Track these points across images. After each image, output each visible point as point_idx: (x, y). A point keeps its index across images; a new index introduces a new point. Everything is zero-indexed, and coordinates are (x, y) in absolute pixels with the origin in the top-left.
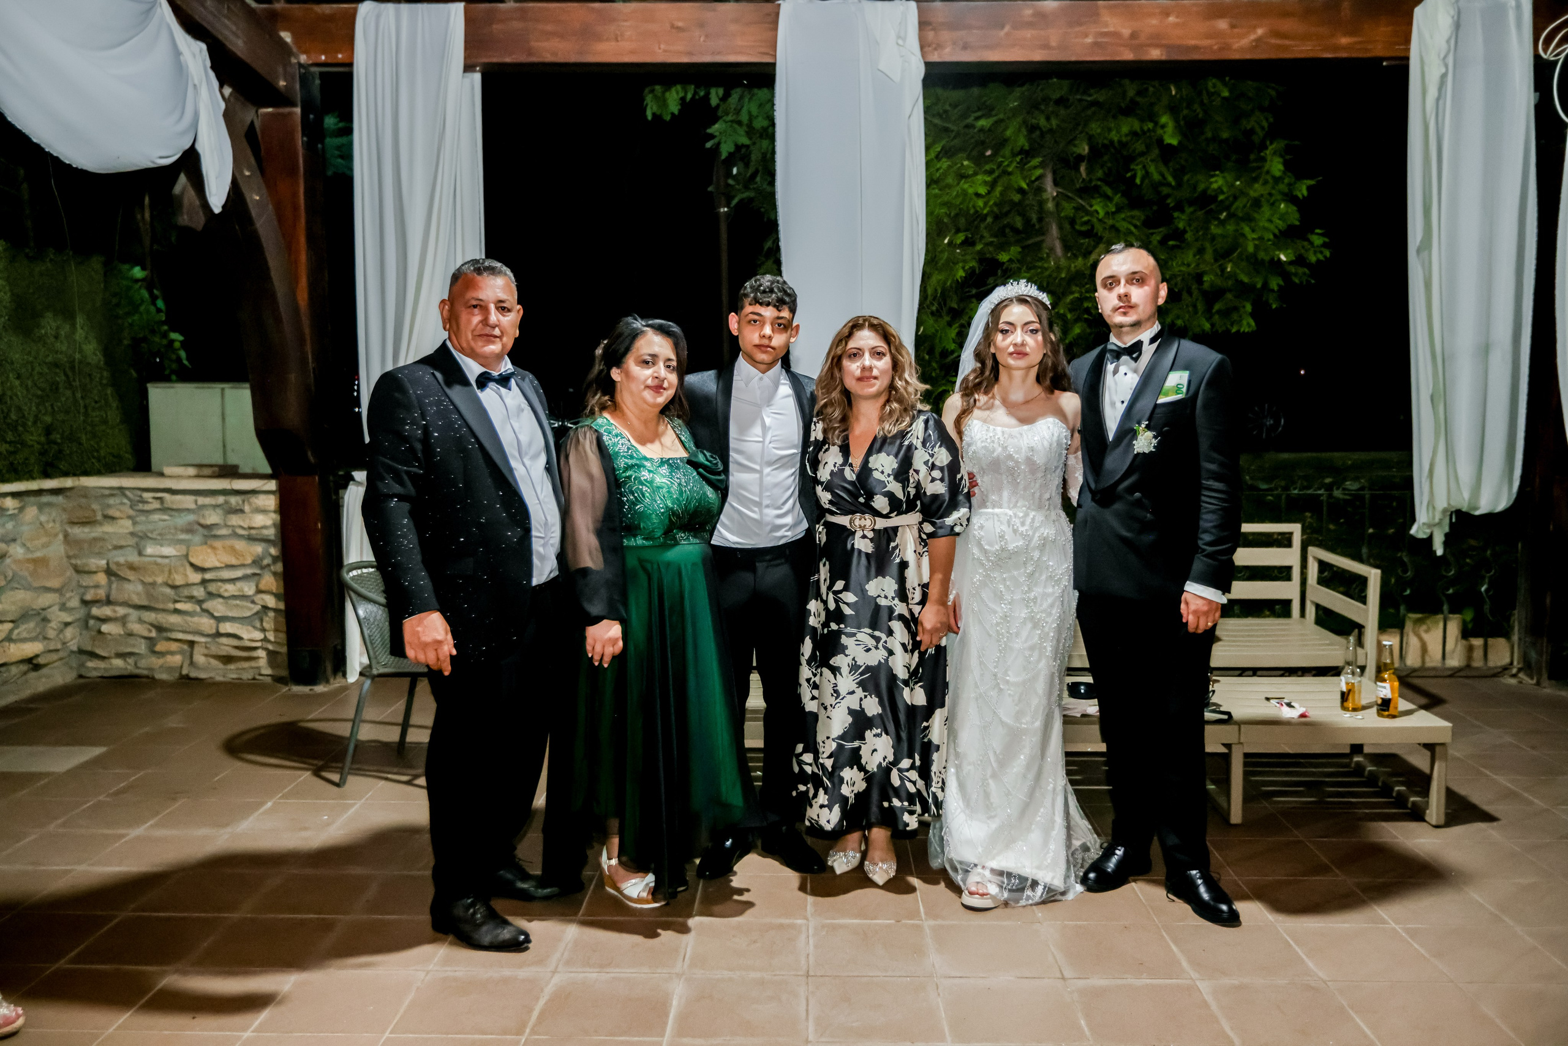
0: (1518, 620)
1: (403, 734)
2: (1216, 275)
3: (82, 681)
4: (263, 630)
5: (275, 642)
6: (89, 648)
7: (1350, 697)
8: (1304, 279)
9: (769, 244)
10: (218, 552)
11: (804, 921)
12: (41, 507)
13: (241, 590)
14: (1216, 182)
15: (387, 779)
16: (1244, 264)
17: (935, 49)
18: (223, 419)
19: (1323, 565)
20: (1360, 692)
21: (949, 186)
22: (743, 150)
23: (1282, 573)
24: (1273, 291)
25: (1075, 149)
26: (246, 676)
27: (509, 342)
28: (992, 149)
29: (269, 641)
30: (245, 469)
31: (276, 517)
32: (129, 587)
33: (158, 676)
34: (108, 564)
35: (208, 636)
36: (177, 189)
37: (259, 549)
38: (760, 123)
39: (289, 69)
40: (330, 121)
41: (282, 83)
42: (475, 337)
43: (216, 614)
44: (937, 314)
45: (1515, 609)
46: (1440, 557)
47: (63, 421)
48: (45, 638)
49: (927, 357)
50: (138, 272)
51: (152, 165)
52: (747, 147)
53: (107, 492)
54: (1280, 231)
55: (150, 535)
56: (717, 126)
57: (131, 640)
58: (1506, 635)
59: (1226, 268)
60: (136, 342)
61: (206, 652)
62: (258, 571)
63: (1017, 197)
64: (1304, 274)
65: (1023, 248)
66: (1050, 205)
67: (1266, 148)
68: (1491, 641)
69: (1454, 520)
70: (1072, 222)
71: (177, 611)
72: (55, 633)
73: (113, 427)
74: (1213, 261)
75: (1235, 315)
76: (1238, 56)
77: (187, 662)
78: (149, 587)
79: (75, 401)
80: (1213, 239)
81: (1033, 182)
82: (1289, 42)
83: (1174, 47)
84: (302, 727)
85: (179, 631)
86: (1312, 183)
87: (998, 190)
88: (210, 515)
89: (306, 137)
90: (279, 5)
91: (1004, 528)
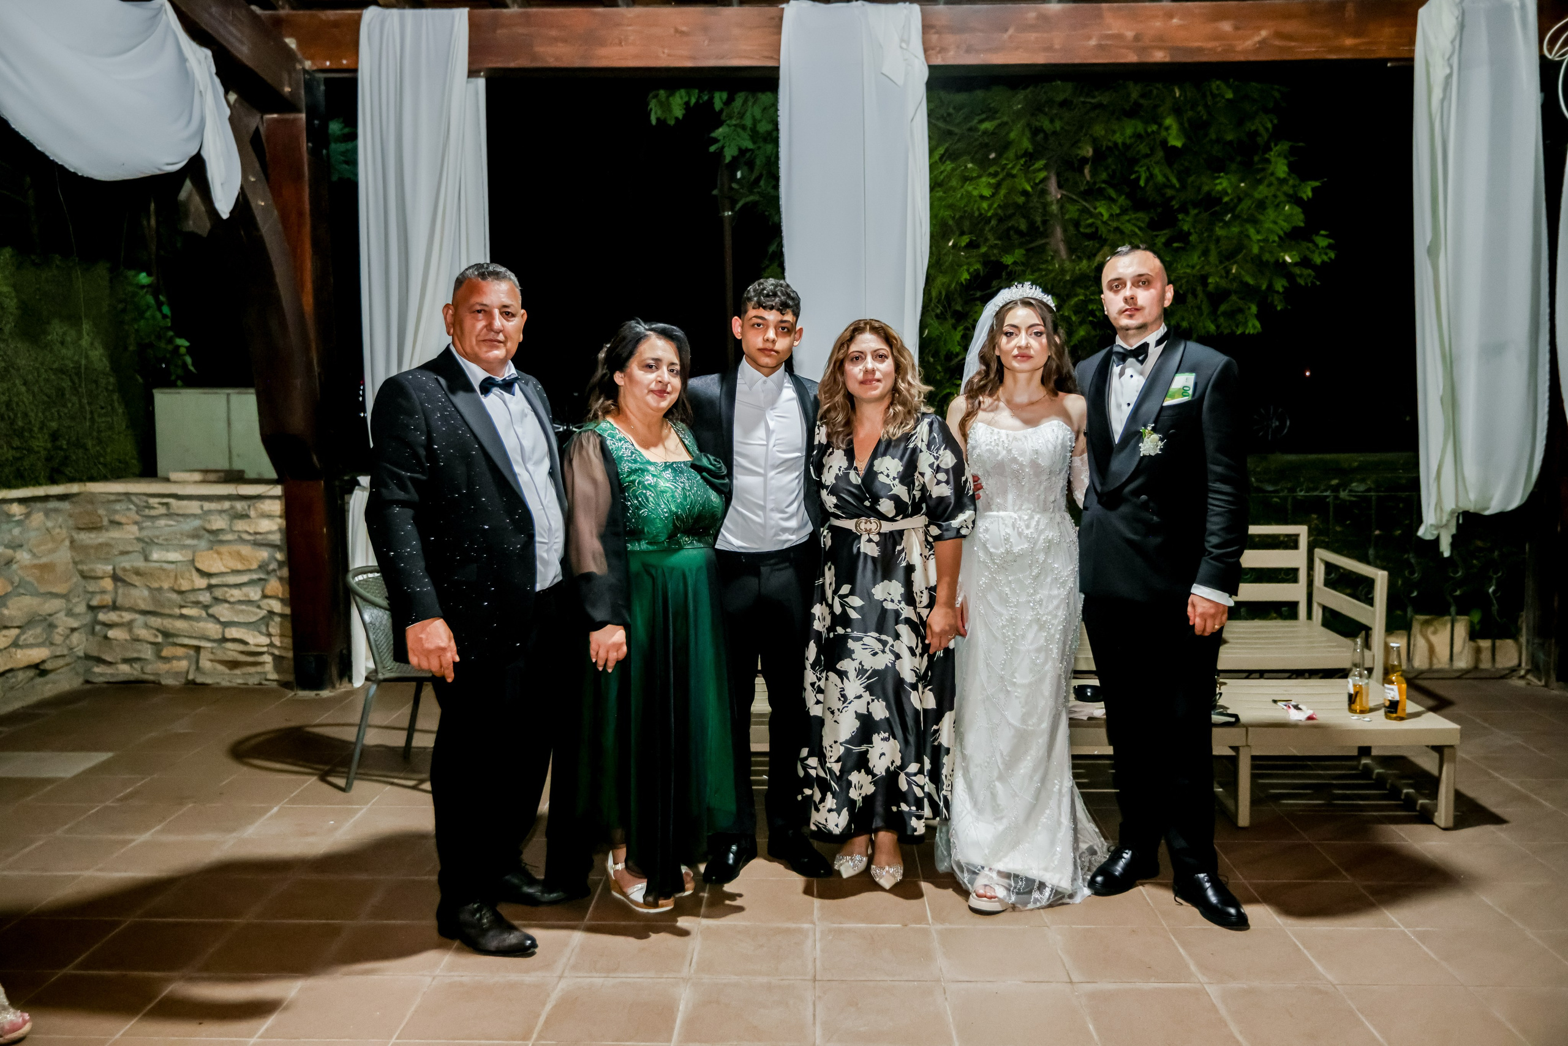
0: (1526, 621)
1: (409, 739)
2: (1221, 277)
3: (88, 686)
4: (269, 635)
5: (281, 647)
6: (95, 654)
7: (1358, 699)
8: (1309, 281)
9: (772, 248)
10: (224, 557)
11: (811, 926)
12: (47, 513)
13: (246, 595)
14: (1221, 184)
15: (392, 784)
16: (1249, 265)
17: (939, 52)
18: (229, 424)
19: (1329, 567)
20: (1367, 695)
21: (954, 189)
22: (748, 155)
23: (1288, 575)
24: (1278, 292)
25: (1079, 152)
26: (253, 681)
27: (513, 346)
28: (996, 152)
29: (275, 646)
30: (251, 474)
31: (282, 522)
32: (134, 592)
33: (163, 682)
34: (114, 569)
35: (214, 641)
36: (183, 195)
37: (264, 554)
38: (763, 127)
39: (294, 75)
40: (335, 127)
41: (287, 89)
42: (478, 342)
43: (222, 619)
44: (941, 317)
45: (1522, 611)
46: (1447, 558)
47: (70, 427)
48: (52, 644)
49: (932, 360)
50: (143, 278)
51: (158, 172)
52: (752, 151)
53: (112, 498)
54: (1285, 233)
55: (156, 541)
56: (720, 130)
57: (138, 646)
58: (1514, 636)
59: (1231, 270)
60: (142, 348)
61: (212, 657)
62: (263, 576)
63: (1021, 200)
64: (1309, 275)
65: (1028, 250)
66: (1054, 208)
67: (1271, 150)
68: (1498, 642)
69: (1461, 521)
70: (1077, 225)
71: (183, 617)
72: (62, 638)
73: (119, 433)
74: (1217, 263)
75: (1240, 317)
76: (1242, 58)
77: (193, 667)
78: (155, 592)
79: (82, 407)
80: (1218, 240)
81: (1037, 184)
82: (1293, 44)
83: (1178, 49)
84: (309, 733)
85: (185, 636)
86: (1317, 184)
87: (1003, 192)
88: (216, 520)
89: (311, 142)
90: (284, 12)
91: (1009, 530)
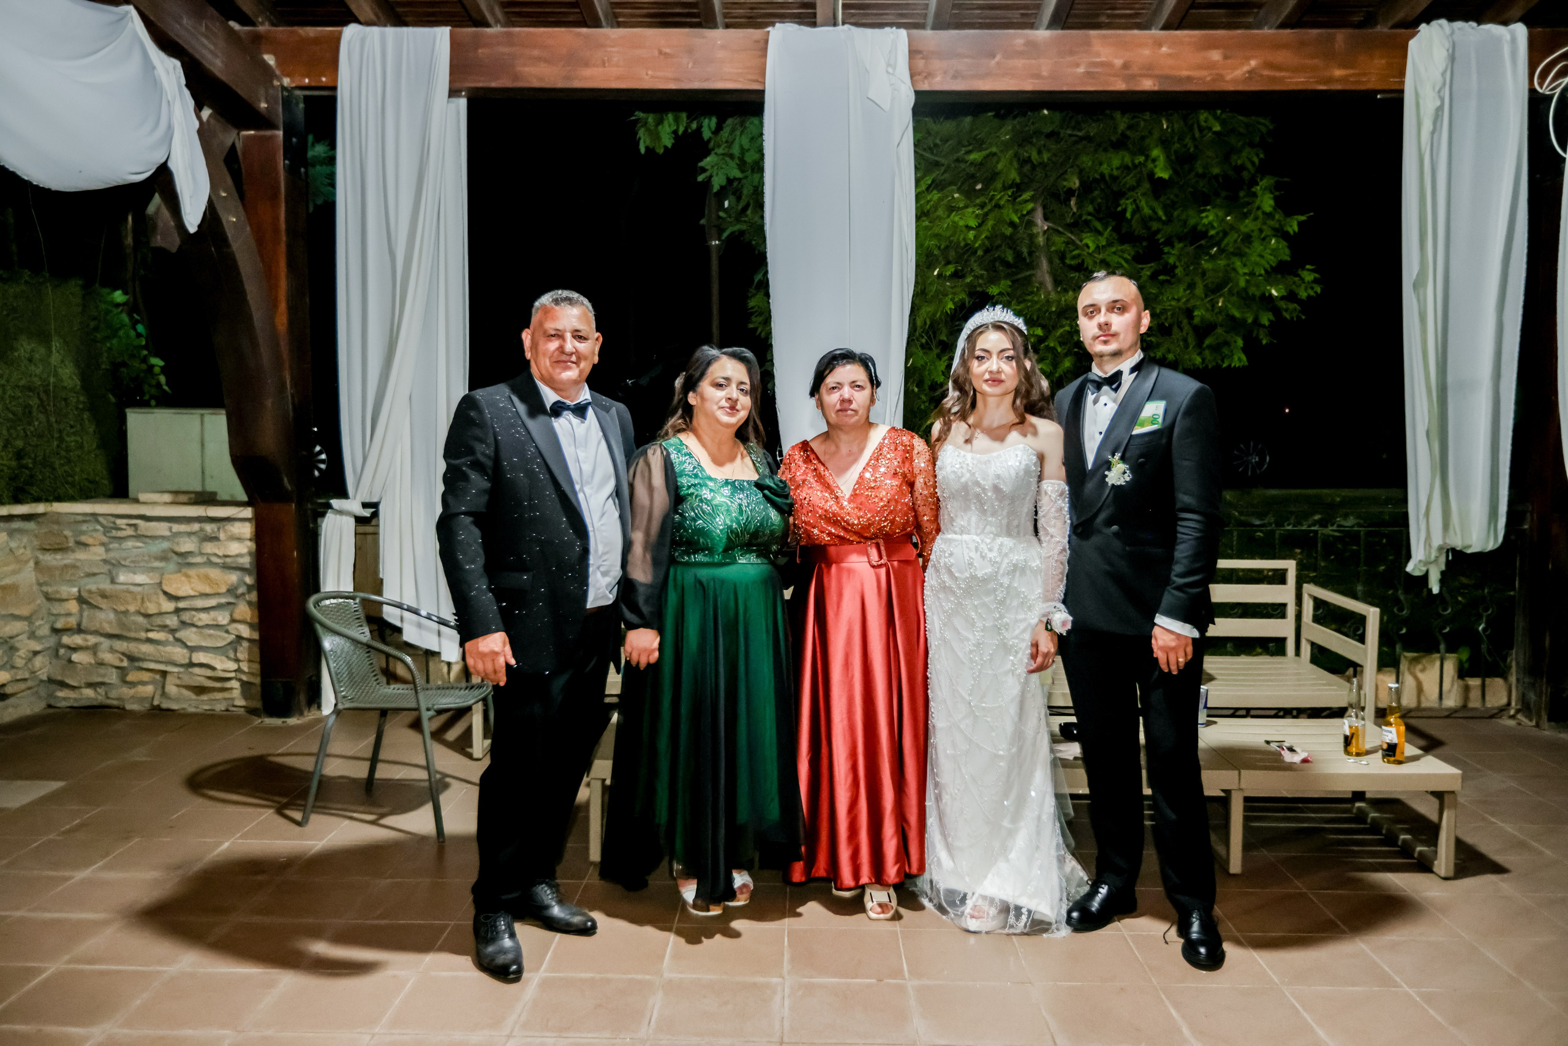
0: (1515, 660)
1: (372, 770)
2: (1207, 310)
3: (51, 711)
4: (237, 660)
5: (249, 673)
6: (59, 678)
7: (1354, 741)
8: (1294, 315)
9: (758, 277)
10: (192, 580)
11: (779, 980)
12: (11, 533)
13: (214, 620)
14: (1207, 217)
15: (351, 818)
16: (1234, 298)
17: (926, 77)
18: (203, 445)
19: (1319, 603)
20: (1364, 737)
21: (940, 218)
22: (735, 184)
23: (1276, 611)
24: (1264, 326)
25: (1065, 183)
26: (220, 707)
27: (586, 366)
28: (983, 183)
29: (243, 672)
30: (223, 496)
31: (252, 545)
32: (101, 615)
33: (128, 707)
34: (79, 591)
35: (181, 666)
36: (151, 209)
37: (233, 577)
38: (750, 158)
39: (271, 91)
40: (316, 149)
41: (264, 105)
42: (553, 364)
43: (189, 644)
44: (926, 347)
45: (1512, 649)
46: (1436, 595)
47: (37, 446)
48: (13, 667)
49: (916, 390)
50: (119, 296)
51: (121, 183)
52: (739, 180)
53: (80, 518)
54: (1271, 267)
55: (123, 563)
56: (708, 159)
57: (102, 671)
58: (1503, 674)
59: (1218, 303)
60: (116, 366)
61: (178, 682)
62: (232, 600)
63: (1008, 231)
64: (1295, 309)
65: (1013, 282)
66: (1041, 240)
67: (1257, 184)
68: (1488, 681)
69: (1450, 558)
70: (1062, 257)
71: (149, 641)
72: (24, 662)
73: (90, 452)
74: (1203, 296)
75: (1225, 350)
76: (1231, 88)
77: (159, 692)
78: (121, 616)
79: (50, 425)
80: (1204, 274)
81: (1024, 216)
82: (1283, 74)
83: (1167, 77)
84: (271, 762)
85: (152, 661)
86: (1303, 218)
87: (990, 223)
88: (185, 543)
89: (289, 160)
90: (263, 28)
91: (973, 554)
